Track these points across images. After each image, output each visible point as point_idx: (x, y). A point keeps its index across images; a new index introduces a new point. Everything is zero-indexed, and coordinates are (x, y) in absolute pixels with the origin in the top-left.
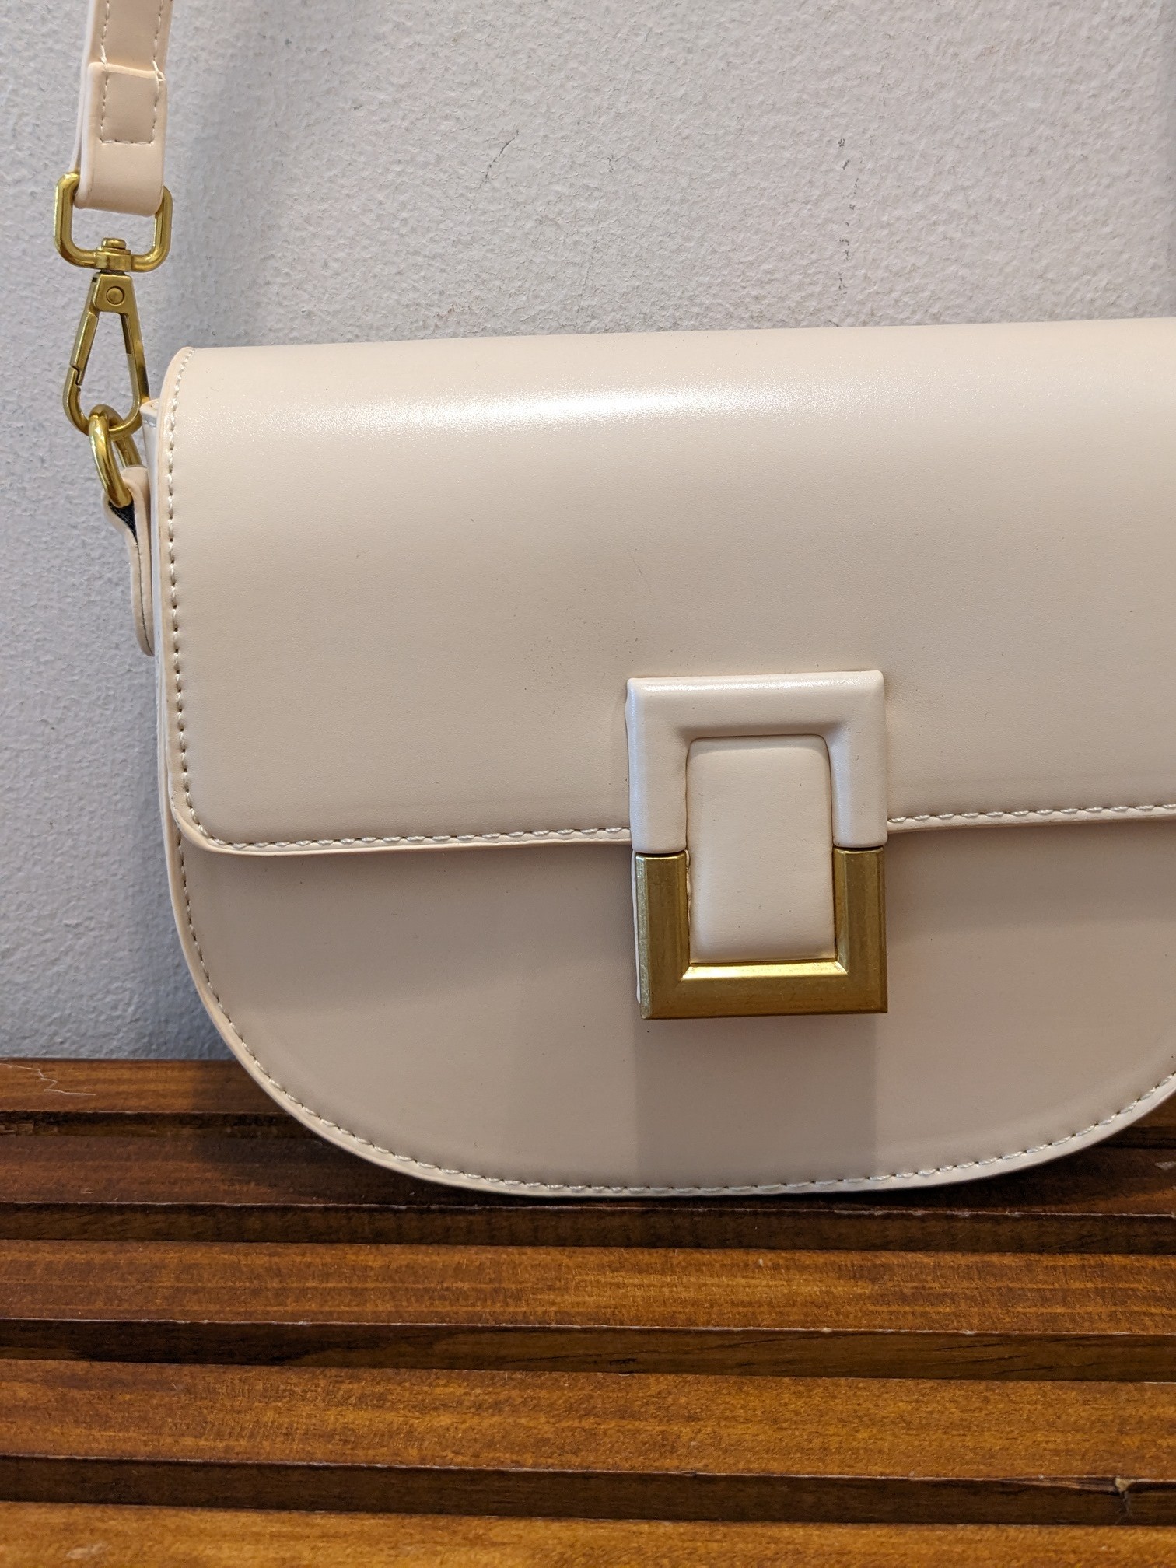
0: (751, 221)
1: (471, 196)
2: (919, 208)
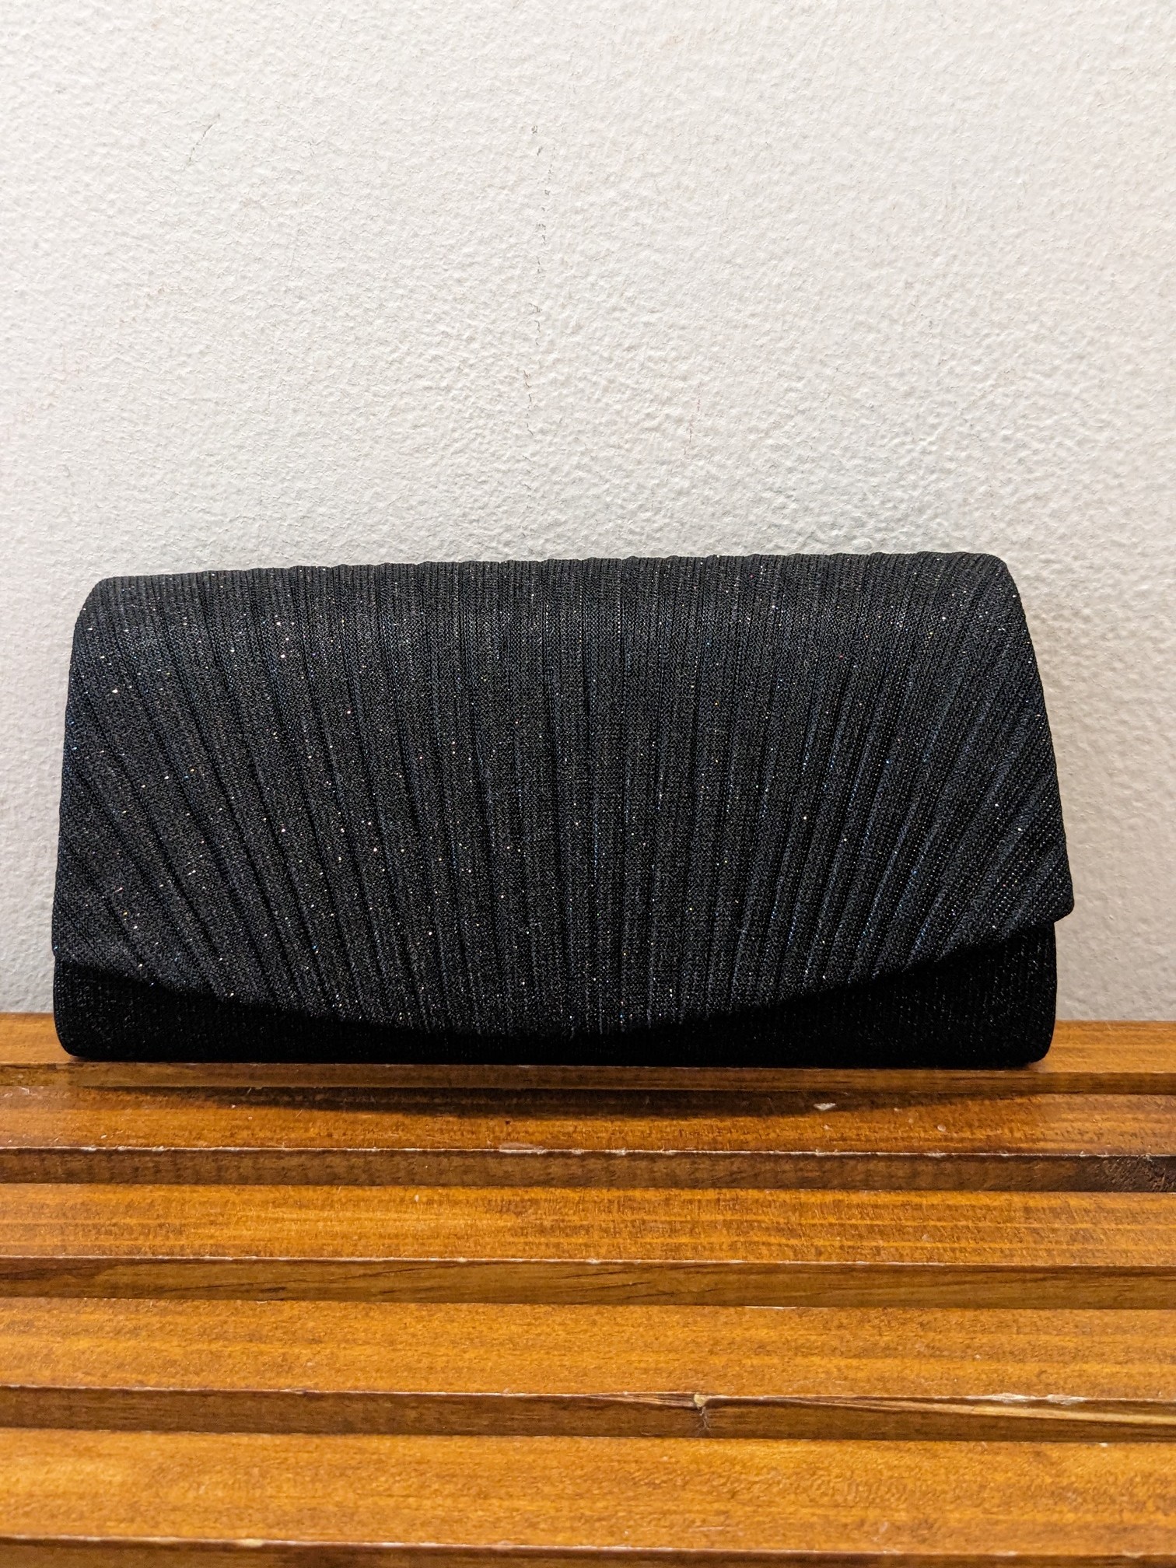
0: (451, 205)
1: (176, 178)
2: (611, 194)
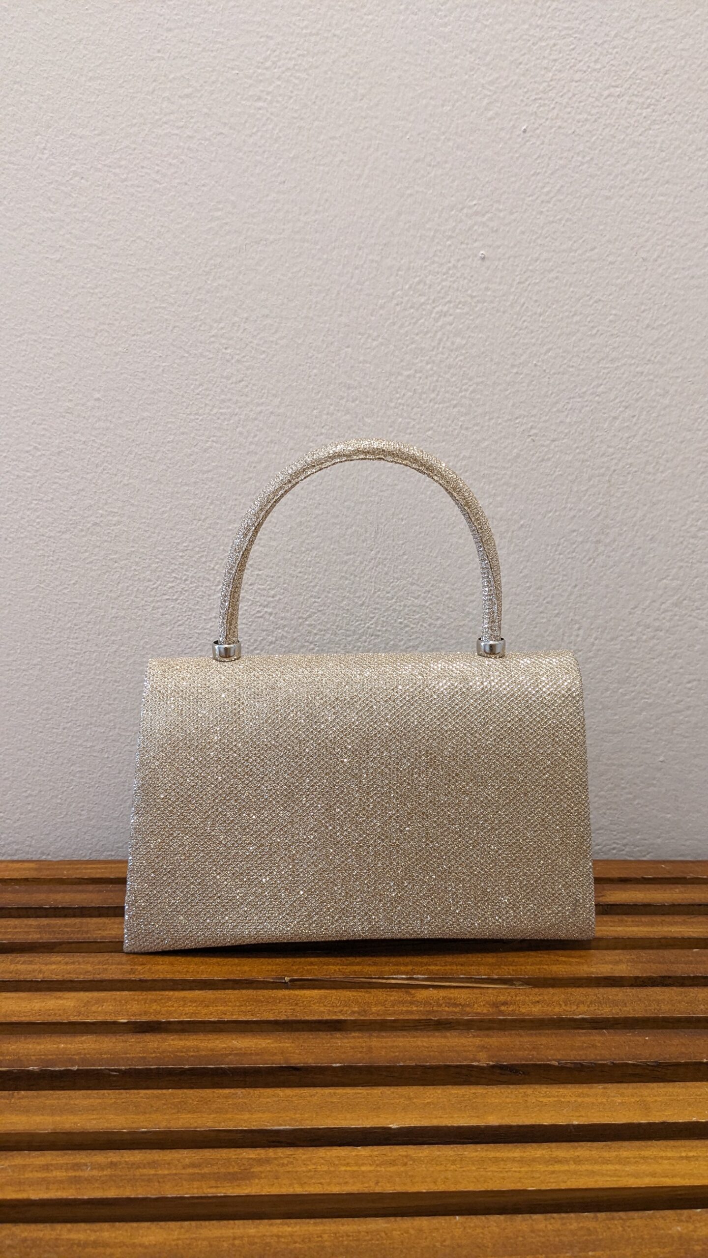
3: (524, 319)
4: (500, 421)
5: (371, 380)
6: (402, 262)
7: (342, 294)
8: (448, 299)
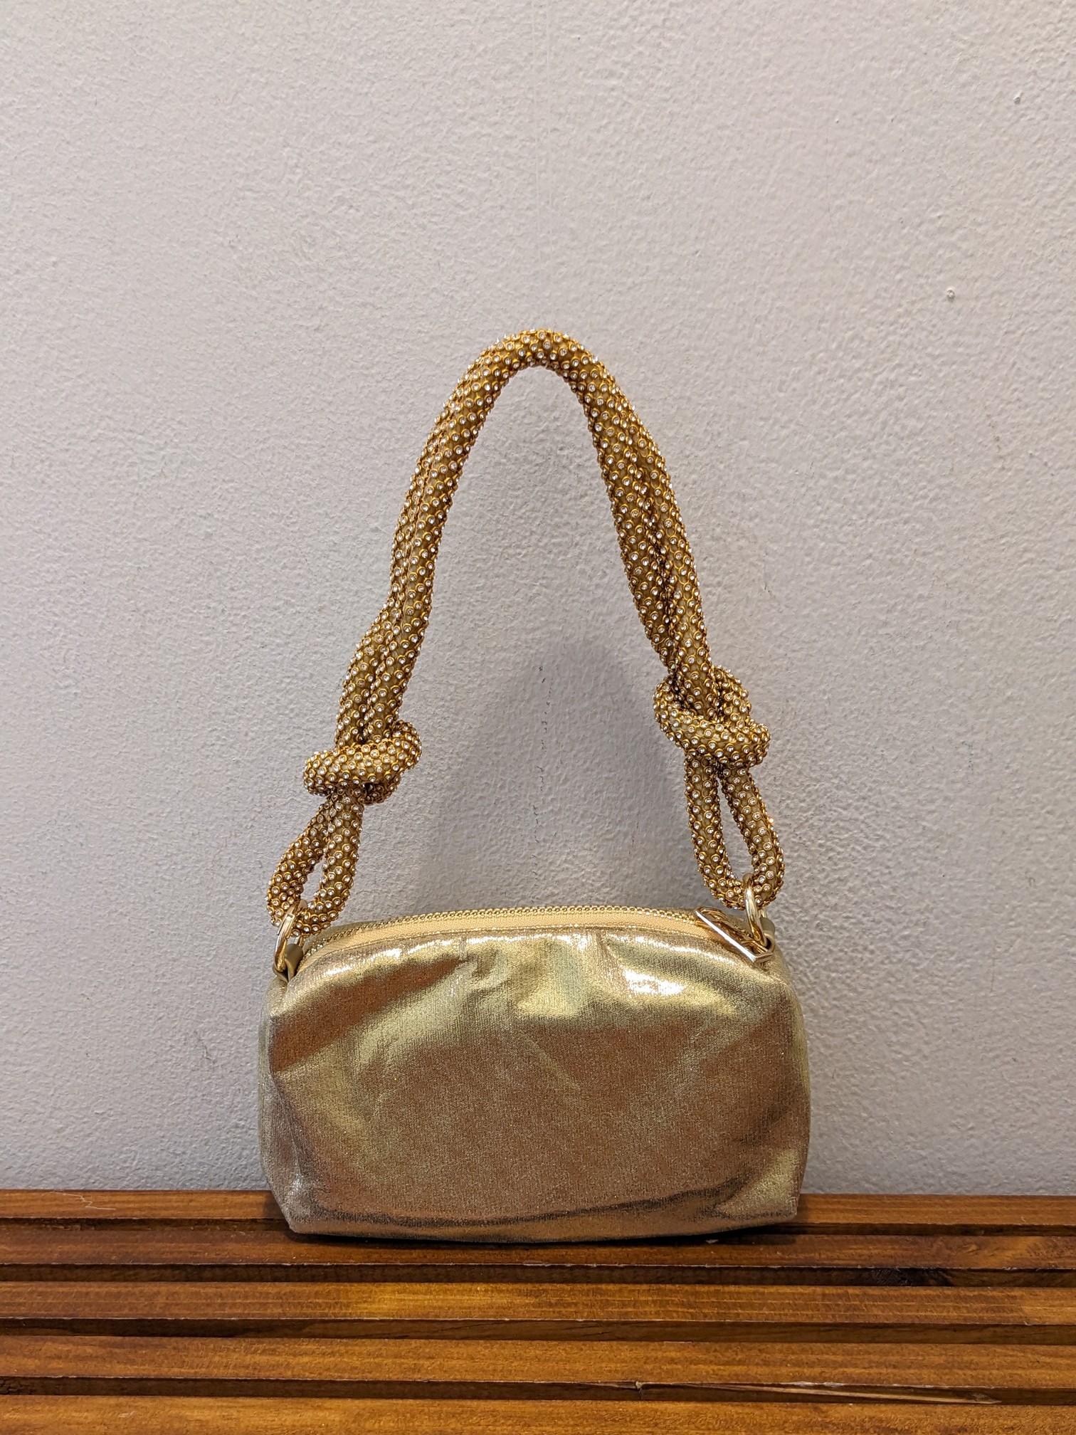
2: (586, 704)
3: (1013, 387)
4: (976, 541)
5: (779, 488)
6: (827, 308)
7: (734, 360)
8: (897, 362)
